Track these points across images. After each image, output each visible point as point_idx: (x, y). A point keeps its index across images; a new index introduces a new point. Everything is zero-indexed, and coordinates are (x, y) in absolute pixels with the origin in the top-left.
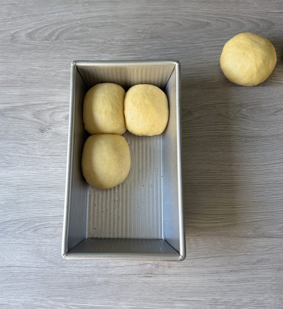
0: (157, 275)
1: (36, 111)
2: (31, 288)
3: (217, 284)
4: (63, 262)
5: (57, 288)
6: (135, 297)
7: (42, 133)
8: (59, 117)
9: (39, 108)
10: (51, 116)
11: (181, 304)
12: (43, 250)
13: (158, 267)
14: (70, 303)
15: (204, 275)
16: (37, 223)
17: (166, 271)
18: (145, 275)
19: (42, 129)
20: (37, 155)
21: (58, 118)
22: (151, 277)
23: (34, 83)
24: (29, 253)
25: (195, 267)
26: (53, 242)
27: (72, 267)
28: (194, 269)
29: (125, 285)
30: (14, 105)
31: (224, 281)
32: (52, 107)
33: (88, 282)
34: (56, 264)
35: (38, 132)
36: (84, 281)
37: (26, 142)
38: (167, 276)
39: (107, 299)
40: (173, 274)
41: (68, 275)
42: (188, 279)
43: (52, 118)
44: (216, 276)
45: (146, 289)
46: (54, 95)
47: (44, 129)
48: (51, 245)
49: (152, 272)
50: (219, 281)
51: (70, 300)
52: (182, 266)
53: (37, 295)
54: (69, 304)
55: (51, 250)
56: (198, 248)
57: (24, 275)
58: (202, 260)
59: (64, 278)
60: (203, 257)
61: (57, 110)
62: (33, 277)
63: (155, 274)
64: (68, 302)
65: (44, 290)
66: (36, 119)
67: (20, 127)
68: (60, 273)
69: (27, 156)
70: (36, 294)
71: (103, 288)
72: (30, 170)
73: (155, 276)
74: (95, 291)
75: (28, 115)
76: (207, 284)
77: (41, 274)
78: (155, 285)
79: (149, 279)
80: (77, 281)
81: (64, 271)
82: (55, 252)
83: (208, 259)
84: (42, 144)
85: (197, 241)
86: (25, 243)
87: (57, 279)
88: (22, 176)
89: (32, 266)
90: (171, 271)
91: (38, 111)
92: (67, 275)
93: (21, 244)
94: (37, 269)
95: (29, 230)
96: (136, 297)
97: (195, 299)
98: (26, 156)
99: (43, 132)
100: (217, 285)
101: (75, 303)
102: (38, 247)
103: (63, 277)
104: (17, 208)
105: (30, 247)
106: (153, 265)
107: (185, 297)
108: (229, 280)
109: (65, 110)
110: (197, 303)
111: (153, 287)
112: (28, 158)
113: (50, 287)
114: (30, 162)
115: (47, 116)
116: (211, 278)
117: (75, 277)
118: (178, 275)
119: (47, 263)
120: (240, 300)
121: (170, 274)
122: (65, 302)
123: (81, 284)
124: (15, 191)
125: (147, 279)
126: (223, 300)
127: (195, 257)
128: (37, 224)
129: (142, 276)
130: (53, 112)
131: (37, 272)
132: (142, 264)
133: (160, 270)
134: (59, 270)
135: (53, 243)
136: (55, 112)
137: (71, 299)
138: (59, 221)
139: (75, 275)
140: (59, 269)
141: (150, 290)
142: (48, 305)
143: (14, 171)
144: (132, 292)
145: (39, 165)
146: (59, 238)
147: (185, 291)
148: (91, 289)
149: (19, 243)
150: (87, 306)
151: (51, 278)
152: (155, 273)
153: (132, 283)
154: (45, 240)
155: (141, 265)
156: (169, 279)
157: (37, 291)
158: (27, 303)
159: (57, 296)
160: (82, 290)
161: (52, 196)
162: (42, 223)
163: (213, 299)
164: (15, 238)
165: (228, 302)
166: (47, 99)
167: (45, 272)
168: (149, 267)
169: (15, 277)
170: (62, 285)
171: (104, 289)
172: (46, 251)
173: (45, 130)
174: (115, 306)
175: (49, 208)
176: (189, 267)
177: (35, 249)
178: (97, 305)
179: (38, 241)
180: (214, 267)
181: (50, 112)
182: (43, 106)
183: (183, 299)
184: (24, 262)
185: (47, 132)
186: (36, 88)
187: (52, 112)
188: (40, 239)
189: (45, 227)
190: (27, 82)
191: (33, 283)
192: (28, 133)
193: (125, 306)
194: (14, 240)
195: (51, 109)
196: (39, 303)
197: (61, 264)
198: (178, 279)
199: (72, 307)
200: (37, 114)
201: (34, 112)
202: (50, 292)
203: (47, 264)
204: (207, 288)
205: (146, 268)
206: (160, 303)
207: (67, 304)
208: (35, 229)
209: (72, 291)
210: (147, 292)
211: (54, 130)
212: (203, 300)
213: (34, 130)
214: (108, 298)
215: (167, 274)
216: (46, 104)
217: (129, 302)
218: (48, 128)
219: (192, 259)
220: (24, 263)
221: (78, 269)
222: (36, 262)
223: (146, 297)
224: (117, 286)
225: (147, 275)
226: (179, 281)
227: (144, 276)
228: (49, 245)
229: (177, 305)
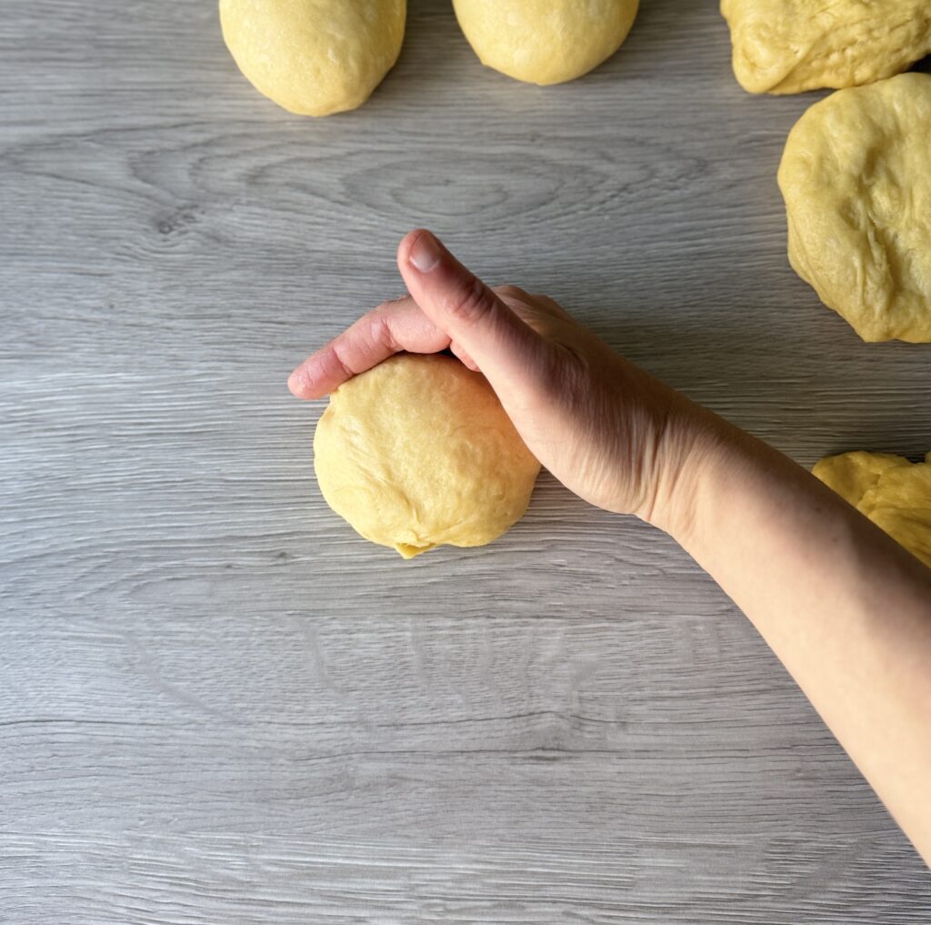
0: (577, 755)
1: (140, 152)
2: (120, 799)
3: (792, 787)
4: (240, 705)
5: (216, 798)
6: (496, 832)
7: (162, 236)
8: (225, 175)
9: (149, 142)
10: (196, 169)
11: (663, 857)
12: (162, 663)
13: (581, 724)
14: (263, 853)
15: (746, 754)
16: (144, 564)
17: (609, 739)
18: (534, 754)
19: (164, 219)
20: (144, 314)
21: (222, 179)
22: (554, 759)
23: (132, 47)
24: (114, 673)
25: (714, 725)
26: (201, 633)
27: (270, 723)
28: (713, 732)
29: (461, 788)
30: (59, 130)
31: (819, 775)
32: (200, 138)
33: (329, 779)
34: (213, 712)
35: (146, 230)
36: (313, 775)
37: (102, 267)
38: (614, 756)
39: (396, 840)
40: (636, 751)
41: (257, 751)
42: (689, 769)
43: (200, 180)
44: (789, 758)
45: (537, 804)
46: (207, 96)
47: (170, 218)
48: (193, 643)
49: (561, 743)
50: (800, 775)
51: (261, 844)
52: (666, 720)
53: (142, 823)
54: (259, 857)
55: (192, 661)
56: (727, 655)
57: (98, 750)
58: (739, 699)
59: (242, 761)
60: (746, 688)
61: (218, 151)
62: (127, 759)
63: (570, 751)
64: (254, 850)
65: (167, 807)
66: (138, 184)
67: (80, 211)
68: (226, 746)
69: (109, 316)
70: (141, 819)
71: (383, 799)
72: (116, 369)
73: (570, 758)
74: (352, 812)
75: (110, 166)
76: (758, 787)
77: (158, 749)
78: (570, 788)
79: (550, 768)
80: (287, 774)
81: (242, 738)
82: (207, 669)
83: (762, 696)
84: (161, 273)
85: (722, 633)
86: (98, 635)
87: (215, 767)
88: (89, 392)
89: (125, 720)
90: (629, 739)
91: (150, 153)
92: (251, 753)
93: (85, 639)
94: (142, 731)
95: (114, 590)
96: (500, 831)
97: (711, 842)
98: (103, 316)
99: (167, 229)
100: (794, 790)
101: (282, 854)
102: (149, 652)
103: (239, 758)
104: (69, 507)
105: (118, 650)
106: (562, 717)
107: (679, 832)
108: (835, 773)
109: (249, 148)
110: (719, 855)
111: (561, 795)
112: (111, 324)
113: (191, 796)
114: (118, 339)
115: (179, 174)
116: (771, 764)
117: (281, 761)
118: (652, 755)
119: (178, 708)
120: (874, 845)
121: (624, 751)
122: (245, 849)
123: (304, 784)
124: (63, 447)
125: (541, 769)
126: (814, 844)
127: (713, 690)
128: (144, 567)
129: (525, 758)
130: (202, 156)
131: (142, 741)
132: (522, 713)
133: (588, 736)
134: (222, 734)
135: (202, 638)
136: (210, 158)
137: (268, 841)
138: (226, 555)
139: (283, 752)
140: (223, 730)
141: (554, 808)
142: (182, 861)
143: (59, 372)
144: (487, 813)
145: (149, 352)
146: (226, 618)
147: (678, 811)
148: (338, 803)
149: (78, 638)
150: (323, 863)
151: (195, 764)
152: (571, 748)
153: (488, 780)
154: (170, 625)
155: (519, 716)
156: (622, 769)
157: (142, 811)
158: (107, 852)
159: (215, 829)
160: (307, 806)
161: (200, 467)
162: (161, 564)
163: (777, 840)
164: (61, 619)
165: (832, 852)
166: (178, 107)
167: (171, 741)
168: (548, 725)
169: (62, 760)
170: (234, 788)
171: (384, 805)
172: (175, 665)
173: (171, 223)
174: (426, 866)
175: (188, 509)
176: (691, 726)
177: (135, 659)
178: (360, 863)
179: (148, 629)
180: (783, 727)
181: (193, 157)
182: (167, 133)
183: (671, 839)
184: (97, 703)
185: (183, 229)
186: (140, 66)
187: (198, 156)
188: (154, 622)
189: (173, 579)
190: (108, 47)
191: (127, 781)
192: (112, 232)
193: (461, 866)
194: (62, 625)
195: (195, 145)
196: (149, 854)
197: (230, 713)
198: (651, 769)
199: (268, 868)
200: (143, 166)
201: (132, 155)
202: (190, 814)
203: (178, 713)
204: (756, 802)
205: (538, 727)
206: (585, 854)
207: (251, 856)
208: (135, 584)
209: (271, 809)
210: (541, 812)
211: (205, 221)
212: (743, 842)
213: (133, 223)
214: (400, 836)
215: (613, 752)
216: (176, 126)
217: (478, 850)
218: (185, 217)
219: (703, 697)
220: (97, 708)
221: (291, 733)
222: (140, 706)
223: (536, 831)
224: (433, 794)
225: (540, 753)
226: (654, 777)
227: (531, 758)
228: (185, 643)
229: (648, 862)
